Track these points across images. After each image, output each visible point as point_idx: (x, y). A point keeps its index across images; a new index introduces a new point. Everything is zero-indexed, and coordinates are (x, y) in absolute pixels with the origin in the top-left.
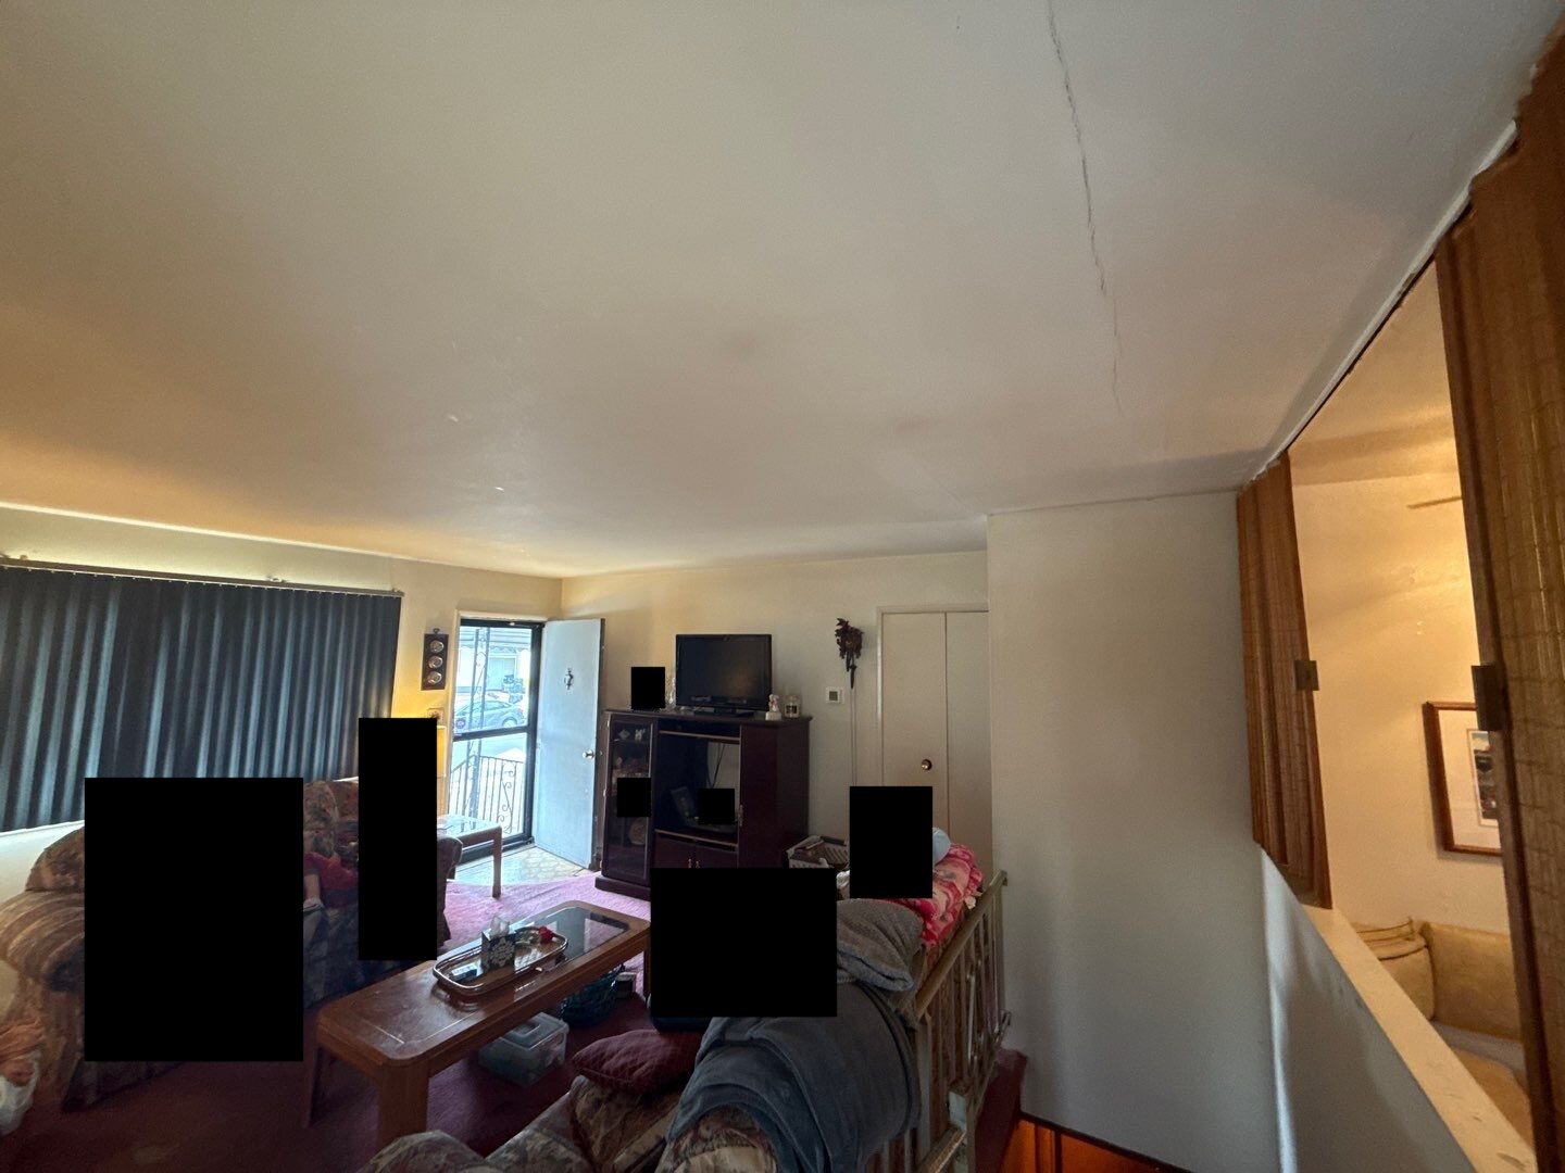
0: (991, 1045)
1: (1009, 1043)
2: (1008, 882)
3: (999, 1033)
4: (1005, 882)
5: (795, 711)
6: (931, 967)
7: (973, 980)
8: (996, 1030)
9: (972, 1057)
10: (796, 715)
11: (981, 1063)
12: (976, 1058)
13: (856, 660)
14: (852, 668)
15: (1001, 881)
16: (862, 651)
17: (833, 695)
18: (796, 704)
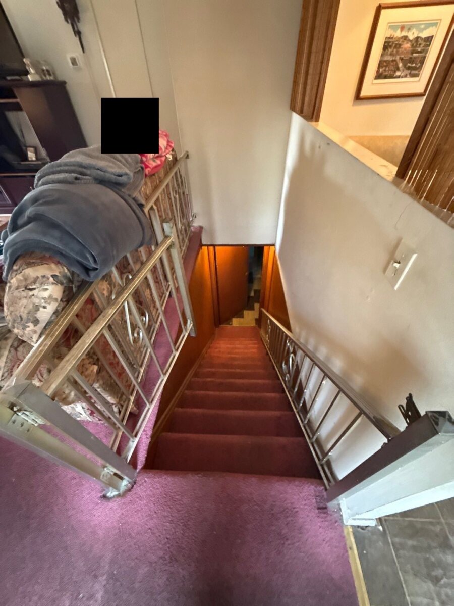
0: (189, 225)
1: (196, 224)
2: (190, 157)
3: (192, 220)
4: (187, 157)
5: (50, 75)
6: (154, 188)
7: (177, 196)
8: (191, 219)
9: (181, 227)
10: (52, 78)
11: (185, 230)
12: (183, 227)
13: (78, 24)
14: (78, 33)
15: (186, 156)
16: (81, 15)
17: (74, 61)
18: (48, 68)
